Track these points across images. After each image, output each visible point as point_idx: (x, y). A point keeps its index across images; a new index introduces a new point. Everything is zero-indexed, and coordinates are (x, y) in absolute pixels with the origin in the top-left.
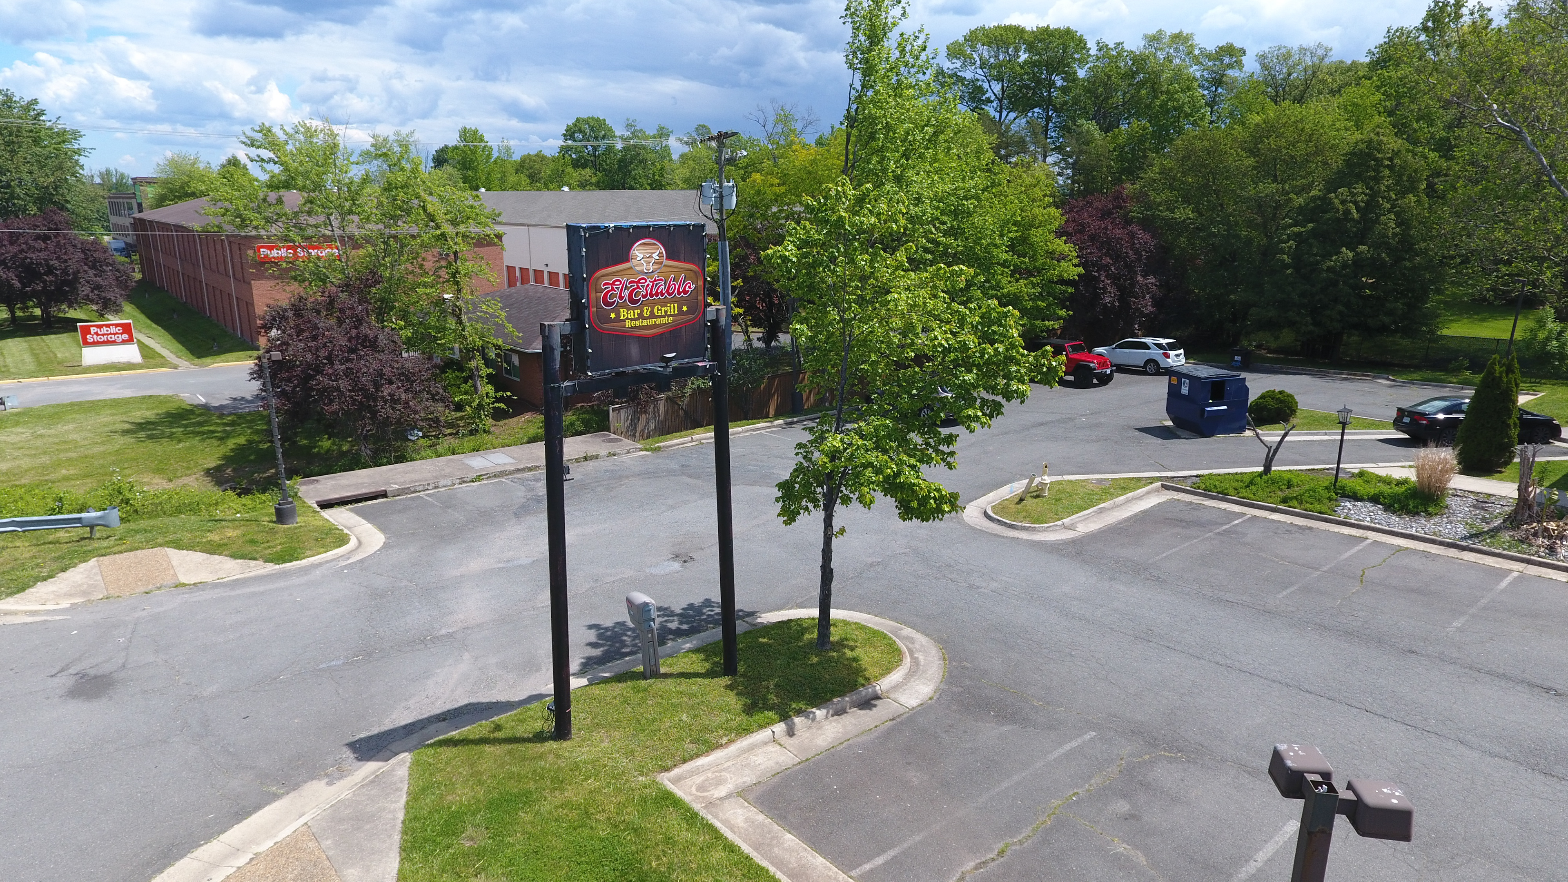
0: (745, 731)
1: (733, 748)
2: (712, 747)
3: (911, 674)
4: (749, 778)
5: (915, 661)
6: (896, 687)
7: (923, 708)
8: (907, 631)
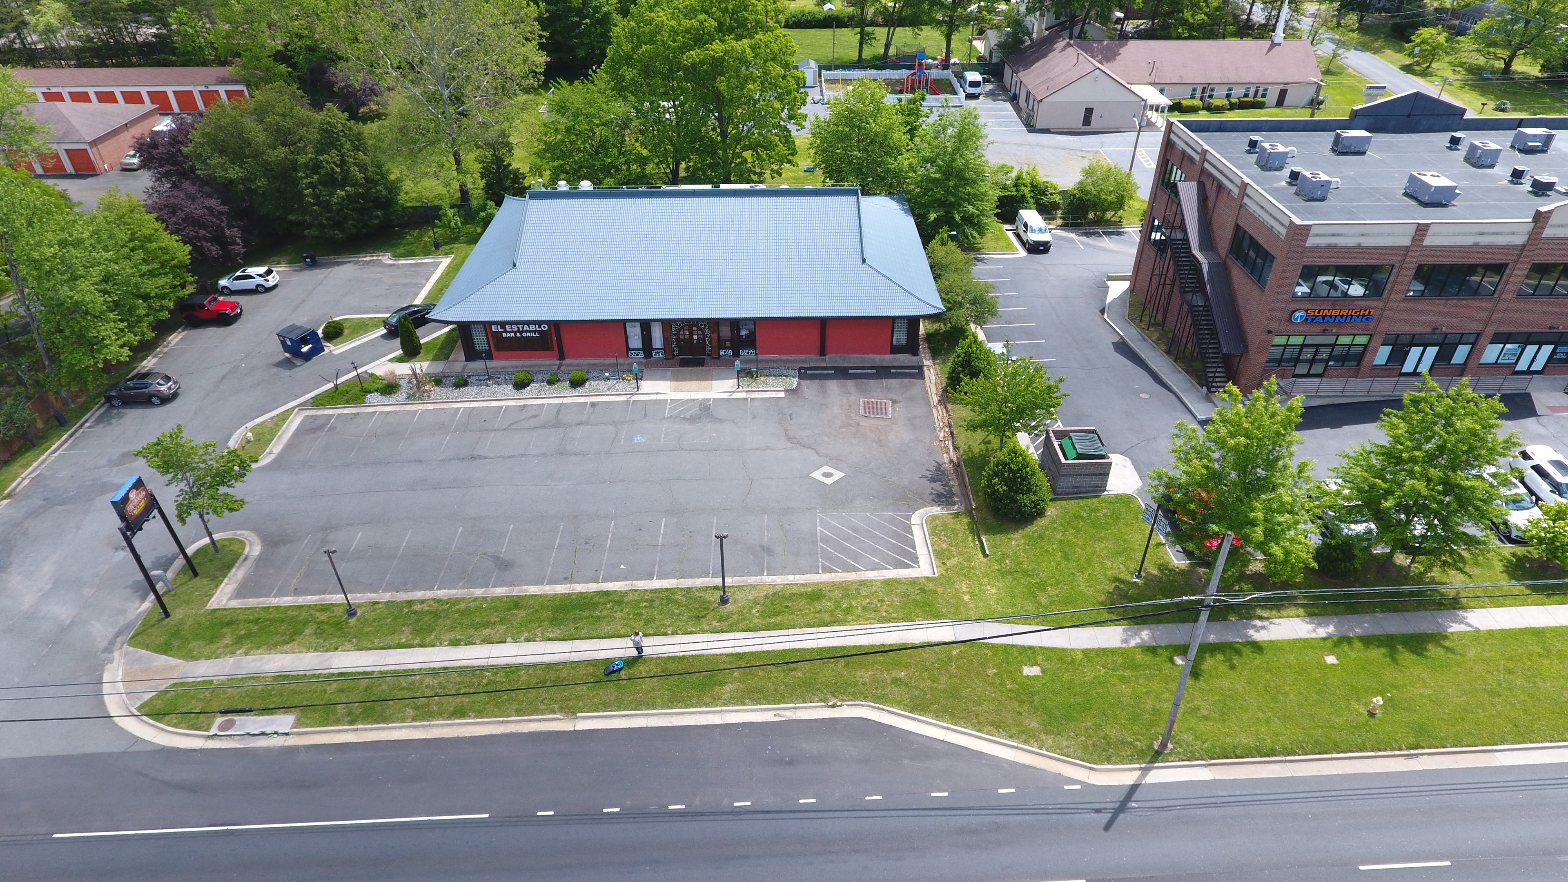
0: (217, 586)
1: (218, 591)
2: (212, 596)
3: (251, 545)
4: (229, 596)
5: (249, 541)
6: (249, 552)
7: (261, 553)
8: (239, 532)
